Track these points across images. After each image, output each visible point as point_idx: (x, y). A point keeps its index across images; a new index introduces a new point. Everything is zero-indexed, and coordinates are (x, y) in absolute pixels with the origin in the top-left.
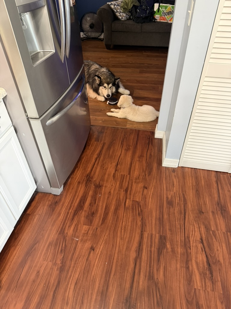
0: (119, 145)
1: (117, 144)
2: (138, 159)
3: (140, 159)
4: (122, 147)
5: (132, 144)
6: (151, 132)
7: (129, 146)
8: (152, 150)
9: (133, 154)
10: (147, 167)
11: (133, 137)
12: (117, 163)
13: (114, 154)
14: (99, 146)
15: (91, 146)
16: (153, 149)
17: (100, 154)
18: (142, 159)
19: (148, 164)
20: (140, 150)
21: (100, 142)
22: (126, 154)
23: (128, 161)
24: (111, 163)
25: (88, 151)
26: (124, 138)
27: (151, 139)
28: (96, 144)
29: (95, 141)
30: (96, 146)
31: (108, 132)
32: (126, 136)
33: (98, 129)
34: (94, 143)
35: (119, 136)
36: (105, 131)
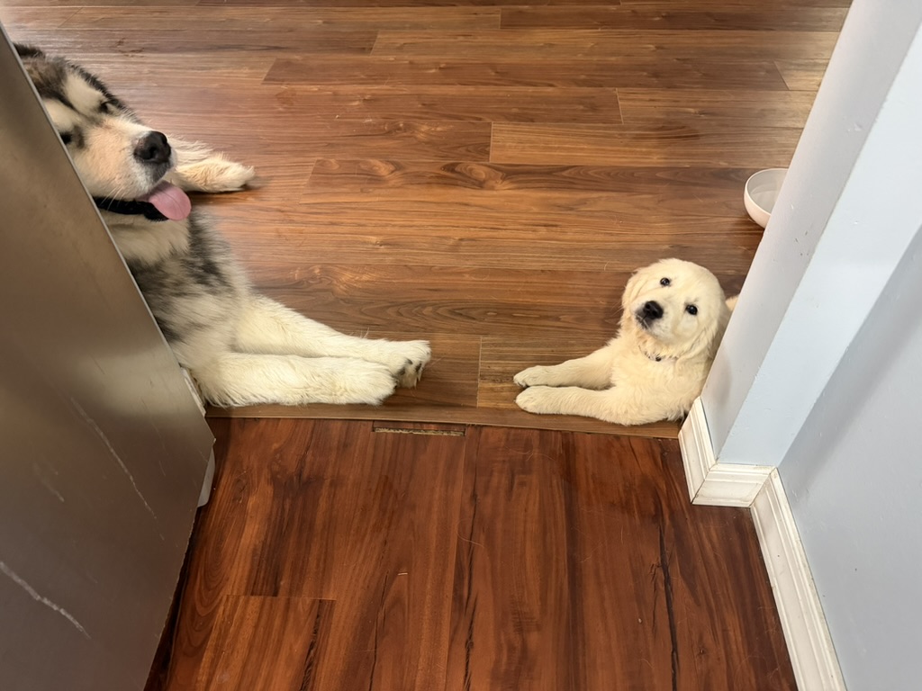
0: (436, 622)
1: (427, 612)
4: (469, 645)
5: (543, 599)
6: (657, 450)
7: (520, 629)
8: (703, 652)
11: (534, 509)
15: (213, 665)
16: (708, 639)
21: (290, 593)
26: (468, 531)
27: (668, 522)
28: (256, 627)
29: (245, 594)
30: (251, 646)
31: (351, 477)
32: (487, 502)
33: (278, 455)
34: (242, 618)
35: (435, 517)
36: (330, 470)
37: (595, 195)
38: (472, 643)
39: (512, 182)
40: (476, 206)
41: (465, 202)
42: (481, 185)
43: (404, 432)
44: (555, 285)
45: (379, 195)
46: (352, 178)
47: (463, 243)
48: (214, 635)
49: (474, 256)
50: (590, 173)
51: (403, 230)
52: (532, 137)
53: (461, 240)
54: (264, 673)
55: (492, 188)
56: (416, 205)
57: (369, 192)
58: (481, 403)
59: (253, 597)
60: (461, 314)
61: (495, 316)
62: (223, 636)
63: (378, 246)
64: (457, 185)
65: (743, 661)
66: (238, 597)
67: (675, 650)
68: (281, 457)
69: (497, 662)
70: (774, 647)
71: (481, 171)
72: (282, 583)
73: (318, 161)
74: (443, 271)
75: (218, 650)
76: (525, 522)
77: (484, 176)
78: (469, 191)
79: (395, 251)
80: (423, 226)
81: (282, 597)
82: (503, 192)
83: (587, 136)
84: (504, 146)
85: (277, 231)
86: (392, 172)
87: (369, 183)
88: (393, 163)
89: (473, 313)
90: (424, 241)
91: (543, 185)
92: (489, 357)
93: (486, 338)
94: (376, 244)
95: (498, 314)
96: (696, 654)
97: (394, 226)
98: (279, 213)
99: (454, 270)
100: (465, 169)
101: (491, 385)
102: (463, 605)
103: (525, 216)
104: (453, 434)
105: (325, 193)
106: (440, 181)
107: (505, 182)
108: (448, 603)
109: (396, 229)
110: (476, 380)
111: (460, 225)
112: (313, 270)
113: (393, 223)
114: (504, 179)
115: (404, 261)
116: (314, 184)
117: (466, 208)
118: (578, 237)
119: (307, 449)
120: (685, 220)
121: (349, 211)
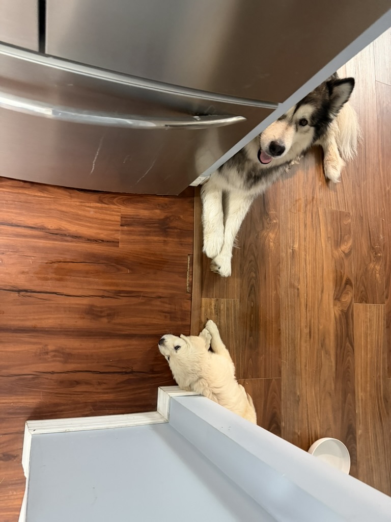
2: (51, 348)
3: (53, 354)
4: (103, 297)
5: (119, 324)
7: (109, 315)
8: (100, 384)
9: (73, 331)
10: (17, 378)
11: (155, 321)
12: (26, 291)
13: (67, 277)
14: (100, 229)
15: (96, 208)
16: (104, 386)
17: (65, 235)
18: (54, 361)
19: (33, 378)
20: (94, 351)
21: (122, 231)
22: (70, 310)
23: (41, 319)
24: (23, 273)
25: (73, 200)
26: (146, 295)
27: (151, 376)
28: (109, 220)
29: (122, 215)
30: (103, 219)
31: (168, 248)
32: (158, 302)
33: (177, 218)
34: (112, 215)
35: (151, 282)
36: (171, 239)
37: (333, 359)
38: (103, 298)
39: (340, 315)
40: (322, 296)
41: (324, 291)
42: (337, 298)
43: (188, 268)
44: (271, 336)
45: (326, 246)
46: (338, 231)
47: (296, 290)
48: (106, 206)
49: (288, 296)
50: (349, 358)
51: (303, 260)
52: (375, 327)
53: (298, 289)
54: (93, 225)
55: (335, 305)
56: (320, 266)
57: (328, 241)
58: (204, 300)
59: (120, 217)
60: (251, 290)
61: (251, 306)
62: (106, 209)
63: (292, 248)
64: (336, 287)
65: (96, 398)
66: (120, 212)
67: (101, 373)
68: (176, 220)
69: (97, 307)
70: (101, 411)
71: (347, 298)
72: (125, 227)
73: (349, 213)
74: (277, 281)
75: (101, 208)
76: (150, 318)
77: (343, 300)
78: (332, 293)
79: (289, 257)
80: (306, 270)
81: (121, 228)
82: (332, 311)
83: (377, 358)
84: (366, 311)
85: (300, 199)
86: (344, 252)
87: (334, 241)
88: (350, 252)
89: (253, 296)
90: (296, 271)
91: (339, 332)
92: (228, 303)
93: (238, 302)
94: (293, 247)
95: (252, 308)
96: (99, 381)
97: (306, 255)
98: (311, 198)
99: (278, 286)
100: (348, 290)
101: (213, 304)
102: (118, 294)
103: (316, 322)
104: (188, 288)
105: (326, 219)
106: (339, 278)
107: (340, 312)
108: (118, 289)
109: (303, 256)
110: (216, 297)
111: (308, 288)
112: (275, 219)
113: (307, 255)
114: (342, 311)
115: (282, 262)
116: (332, 213)
117: (320, 292)
118: (303, 349)
119: (180, 229)
120: (317, 406)
121: (315, 232)
